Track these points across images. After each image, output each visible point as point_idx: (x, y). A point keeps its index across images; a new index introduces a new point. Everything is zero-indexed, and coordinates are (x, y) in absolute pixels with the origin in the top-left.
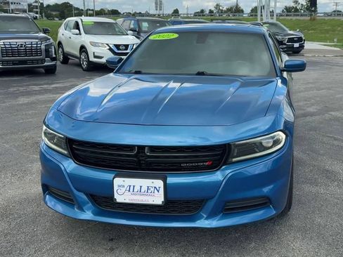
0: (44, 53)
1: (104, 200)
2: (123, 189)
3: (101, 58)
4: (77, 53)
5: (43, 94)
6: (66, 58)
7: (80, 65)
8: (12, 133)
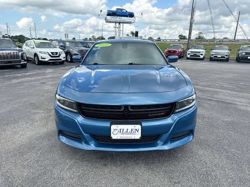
0: (20, 58)
1: (101, 137)
2: (117, 132)
3: (45, 59)
4: (33, 57)
5: (24, 78)
6: (28, 60)
7: (35, 63)
8: (16, 99)
